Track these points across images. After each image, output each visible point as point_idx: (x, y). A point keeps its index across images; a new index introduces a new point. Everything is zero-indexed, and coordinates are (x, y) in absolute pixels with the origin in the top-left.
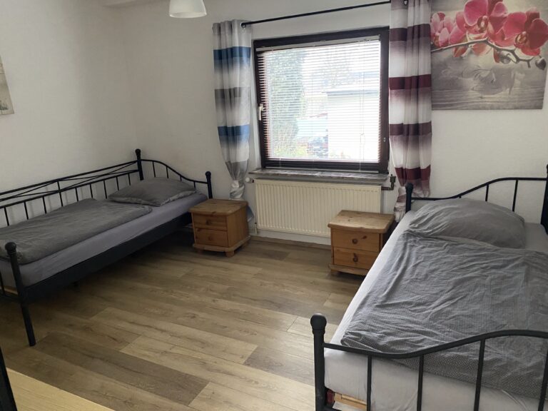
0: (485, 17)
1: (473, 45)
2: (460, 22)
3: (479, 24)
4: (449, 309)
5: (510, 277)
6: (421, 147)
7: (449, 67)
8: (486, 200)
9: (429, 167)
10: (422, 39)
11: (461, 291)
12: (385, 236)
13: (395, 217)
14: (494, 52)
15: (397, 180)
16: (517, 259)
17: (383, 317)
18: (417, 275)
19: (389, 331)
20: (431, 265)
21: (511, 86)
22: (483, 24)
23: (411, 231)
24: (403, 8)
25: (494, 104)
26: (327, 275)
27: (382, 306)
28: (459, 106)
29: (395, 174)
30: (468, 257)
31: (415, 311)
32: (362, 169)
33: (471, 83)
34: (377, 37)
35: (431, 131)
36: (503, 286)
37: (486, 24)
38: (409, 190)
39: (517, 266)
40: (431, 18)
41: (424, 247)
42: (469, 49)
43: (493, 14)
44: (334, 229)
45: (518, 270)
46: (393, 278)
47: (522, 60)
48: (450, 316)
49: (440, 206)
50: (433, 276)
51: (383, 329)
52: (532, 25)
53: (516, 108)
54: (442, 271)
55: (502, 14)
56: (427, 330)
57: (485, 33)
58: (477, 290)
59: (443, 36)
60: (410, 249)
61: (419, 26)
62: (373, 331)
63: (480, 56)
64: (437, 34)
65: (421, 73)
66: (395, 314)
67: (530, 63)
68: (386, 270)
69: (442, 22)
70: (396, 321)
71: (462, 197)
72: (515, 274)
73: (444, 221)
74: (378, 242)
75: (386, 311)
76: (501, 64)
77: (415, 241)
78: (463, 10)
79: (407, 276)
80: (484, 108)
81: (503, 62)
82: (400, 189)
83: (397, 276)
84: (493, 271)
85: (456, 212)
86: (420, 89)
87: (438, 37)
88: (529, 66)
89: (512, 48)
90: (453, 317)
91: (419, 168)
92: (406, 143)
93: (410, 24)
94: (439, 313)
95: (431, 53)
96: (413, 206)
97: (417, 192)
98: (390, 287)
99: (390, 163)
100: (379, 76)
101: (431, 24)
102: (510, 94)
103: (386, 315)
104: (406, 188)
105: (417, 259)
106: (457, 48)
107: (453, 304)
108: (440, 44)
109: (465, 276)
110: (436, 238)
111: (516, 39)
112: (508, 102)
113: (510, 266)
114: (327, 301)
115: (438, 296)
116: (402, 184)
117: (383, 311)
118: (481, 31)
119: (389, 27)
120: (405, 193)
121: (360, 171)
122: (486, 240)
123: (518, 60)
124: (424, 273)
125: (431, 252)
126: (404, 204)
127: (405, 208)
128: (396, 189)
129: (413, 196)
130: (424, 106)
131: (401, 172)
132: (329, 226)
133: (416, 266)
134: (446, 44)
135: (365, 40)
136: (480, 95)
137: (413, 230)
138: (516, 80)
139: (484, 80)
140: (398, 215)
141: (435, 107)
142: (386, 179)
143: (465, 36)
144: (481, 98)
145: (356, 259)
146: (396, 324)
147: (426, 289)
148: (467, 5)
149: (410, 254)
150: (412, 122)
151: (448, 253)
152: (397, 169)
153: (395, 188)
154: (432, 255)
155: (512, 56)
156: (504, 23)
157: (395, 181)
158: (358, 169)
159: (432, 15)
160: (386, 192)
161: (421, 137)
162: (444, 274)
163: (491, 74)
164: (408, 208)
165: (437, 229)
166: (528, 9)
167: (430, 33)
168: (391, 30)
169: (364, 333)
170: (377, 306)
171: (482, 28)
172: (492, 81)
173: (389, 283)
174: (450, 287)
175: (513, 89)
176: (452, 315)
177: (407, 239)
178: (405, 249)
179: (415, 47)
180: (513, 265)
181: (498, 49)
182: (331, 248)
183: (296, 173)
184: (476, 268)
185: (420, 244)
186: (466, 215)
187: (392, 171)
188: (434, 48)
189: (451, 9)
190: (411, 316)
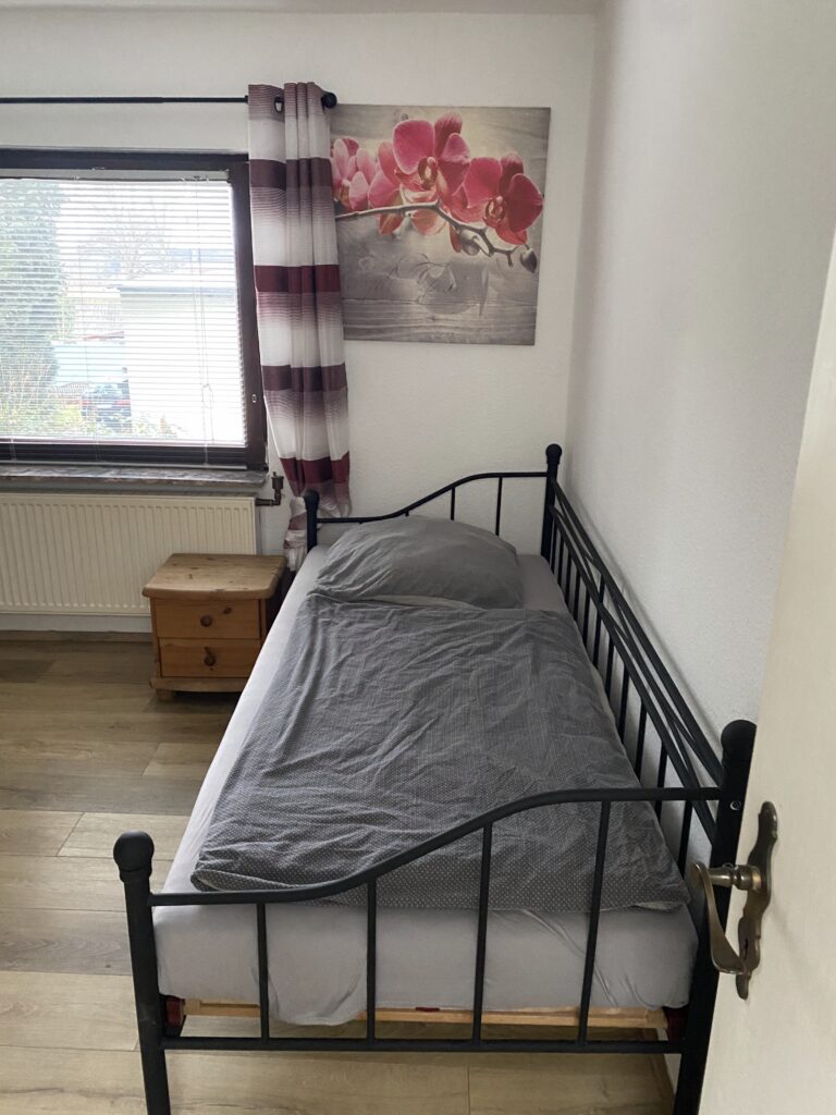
0: (431, 159)
1: (413, 212)
2: (388, 165)
3: (421, 171)
4: (410, 754)
5: (507, 668)
6: (329, 416)
7: (372, 252)
8: (452, 518)
9: (347, 456)
10: (316, 189)
11: (427, 709)
12: (270, 605)
13: (286, 560)
14: (451, 229)
15: (286, 483)
16: (515, 630)
17: (280, 800)
18: (343, 687)
19: (295, 830)
20: (367, 660)
21: (483, 300)
22: (428, 172)
23: (322, 592)
24: (275, 119)
25: (457, 332)
26: (148, 701)
27: (279, 772)
28: (394, 334)
29: (281, 472)
30: (434, 634)
31: (345, 771)
32: (210, 462)
33: (413, 287)
34: (223, 174)
35: (346, 384)
36: (500, 687)
37: (434, 174)
38: (312, 505)
39: (517, 644)
40: (332, 147)
41: (350, 624)
42: (405, 222)
43: (446, 156)
44: (158, 599)
45: (520, 652)
46: (295, 702)
47: (497, 250)
48: (415, 770)
49: (375, 535)
50: (374, 683)
51: (284, 827)
52: (512, 186)
53: (492, 342)
54: (391, 671)
55: (460, 157)
56: (374, 810)
57: (434, 189)
58: (457, 701)
59: (356, 187)
60: (325, 631)
61: (309, 161)
62: (263, 837)
63: (426, 237)
64: (346, 182)
65: (319, 262)
66: (306, 785)
67: (512, 256)
68: (279, 686)
69: (353, 157)
70: (309, 802)
71: (412, 513)
72: (515, 659)
73: (384, 565)
74: (257, 618)
75: (287, 782)
76: (462, 255)
77: (332, 612)
78: (390, 140)
79: (322, 694)
80: (438, 340)
81: (467, 252)
82: (293, 502)
83: (304, 694)
84: (480, 657)
85: (403, 545)
86: (319, 295)
87: (348, 188)
88: (510, 263)
89: (481, 225)
90: (421, 771)
91: (329, 458)
92: (298, 407)
93: (291, 155)
94: (393, 767)
95: (337, 220)
96: (320, 536)
97: (327, 507)
98: (291, 726)
99: (269, 448)
100: (233, 259)
101: (331, 160)
102: (481, 314)
103: (289, 792)
104: (306, 500)
105: (340, 650)
106: (384, 214)
107: (416, 742)
108: (353, 205)
109: (432, 676)
110: (372, 601)
111: (488, 207)
112: (479, 330)
113: (506, 645)
114: (153, 763)
115: (388, 728)
116: (297, 492)
117: (281, 783)
118: (426, 187)
119: (246, 156)
120: (304, 511)
121: (207, 466)
122: (460, 595)
123: (492, 250)
124: (356, 681)
125: (364, 633)
126: (303, 533)
127: (305, 541)
128: (285, 502)
129: (319, 515)
130: (329, 331)
131: (293, 465)
132: (146, 593)
133: (339, 666)
134: (362, 205)
135: (197, 179)
136: (430, 314)
137: (326, 589)
138: (490, 288)
139: (435, 284)
140: (292, 556)
141: (350, 333)
142: (264, 482)
143: (398, 192)
144: (434, 319)
145: (210, 660)
146: (311, 810)
147: (365, 715)
148: (396, 131)
149: (325, 641)
150: (307, 363)
151: (396, 629)
152: (284, 461)
153: (283, 501)
154: (367, 638)
155: (480, 242)
156: (465, 177)
157: (282, 487)
158: (202, 462)
159: (332, 142)
160: (266, 510)
161: (327, 395)
162: (394, 677)
163: (446, 272)
164: (312, 542)
165: (372, 583)
166: (505, 155)
167: (331, 179)
168: (252, 161)
169: (241, 847)
170: (268, 775)
171: (427, 181)
172: (451, 287)
173: (288, 715)
174: (408, 704)
175: (485, 305)
176: (419, 768)
177: (317, 609)
178: (313, 632)
179: (305, 206)
180: (511, 641)
181: (457, 226)
182: (155, 642)
183: (56, 474)
184: (449, 657)
185: (343, 617)
186: (422, 551)
187: (275, 466)
188: (341, 211)
189: (368, 136)
190: (339, 784)
